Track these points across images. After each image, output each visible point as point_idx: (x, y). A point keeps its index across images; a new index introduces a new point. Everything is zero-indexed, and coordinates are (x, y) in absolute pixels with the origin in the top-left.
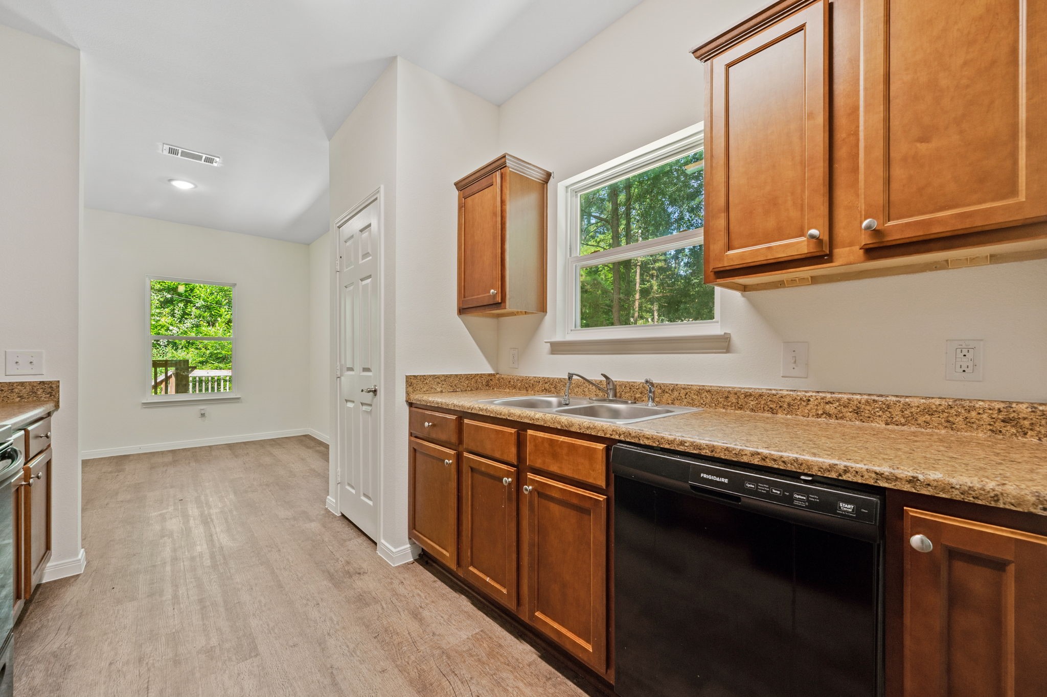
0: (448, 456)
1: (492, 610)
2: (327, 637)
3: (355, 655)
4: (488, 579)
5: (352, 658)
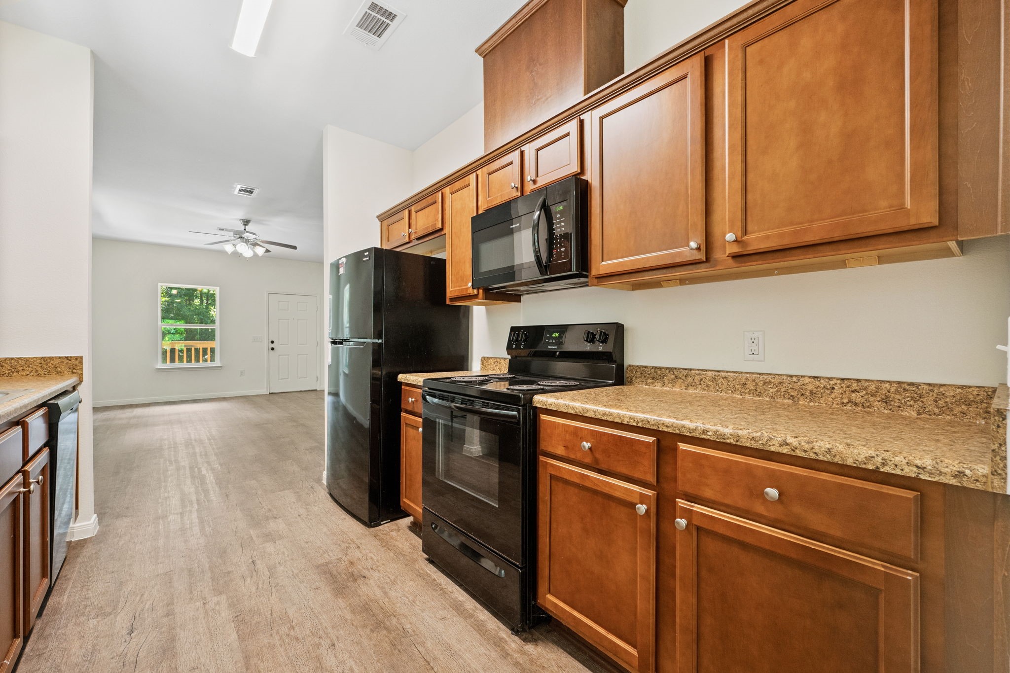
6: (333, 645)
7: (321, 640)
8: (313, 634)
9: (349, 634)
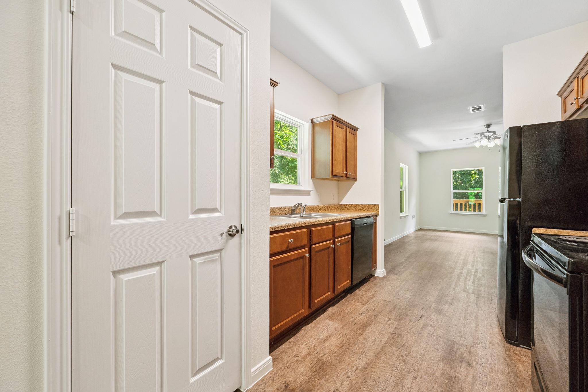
0: (305, 252)
1: (311, 318)
2: (359, 368)
3: (363, 351)
4: (323, 297)
5: (365, 351)
6: (416, 378)
7: (413, 371)
8: (412, 365)
9: (429, 381)
